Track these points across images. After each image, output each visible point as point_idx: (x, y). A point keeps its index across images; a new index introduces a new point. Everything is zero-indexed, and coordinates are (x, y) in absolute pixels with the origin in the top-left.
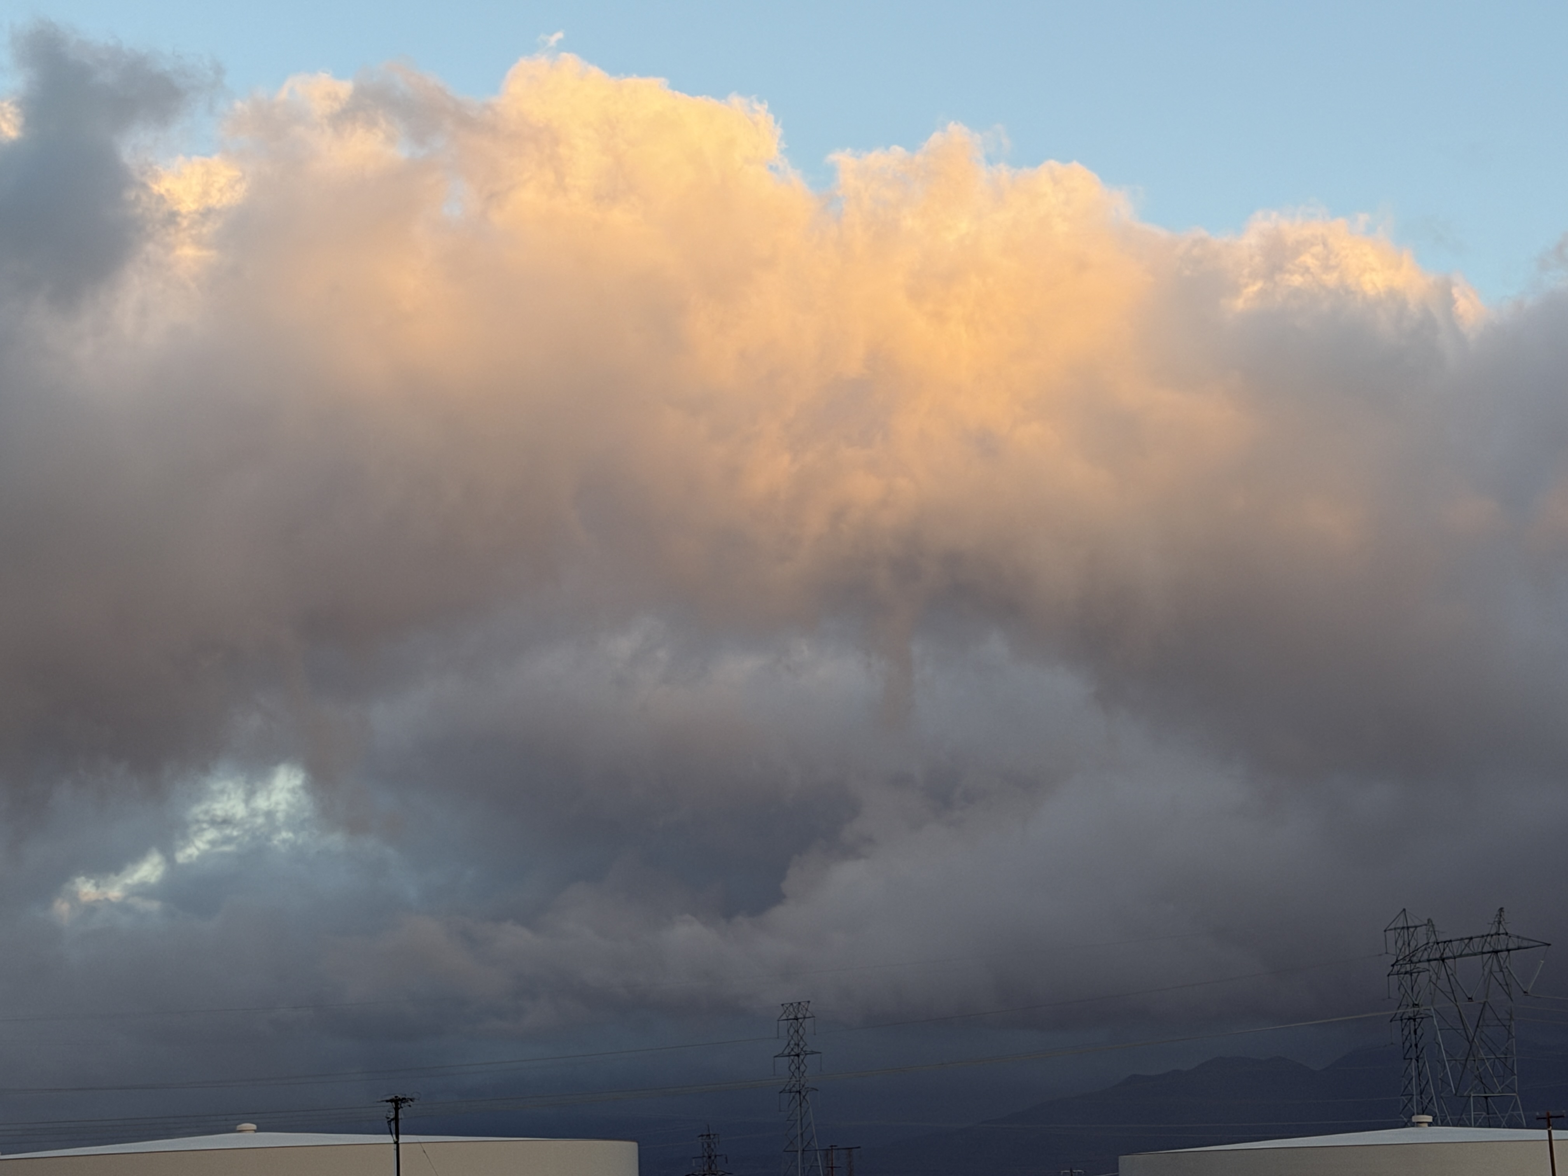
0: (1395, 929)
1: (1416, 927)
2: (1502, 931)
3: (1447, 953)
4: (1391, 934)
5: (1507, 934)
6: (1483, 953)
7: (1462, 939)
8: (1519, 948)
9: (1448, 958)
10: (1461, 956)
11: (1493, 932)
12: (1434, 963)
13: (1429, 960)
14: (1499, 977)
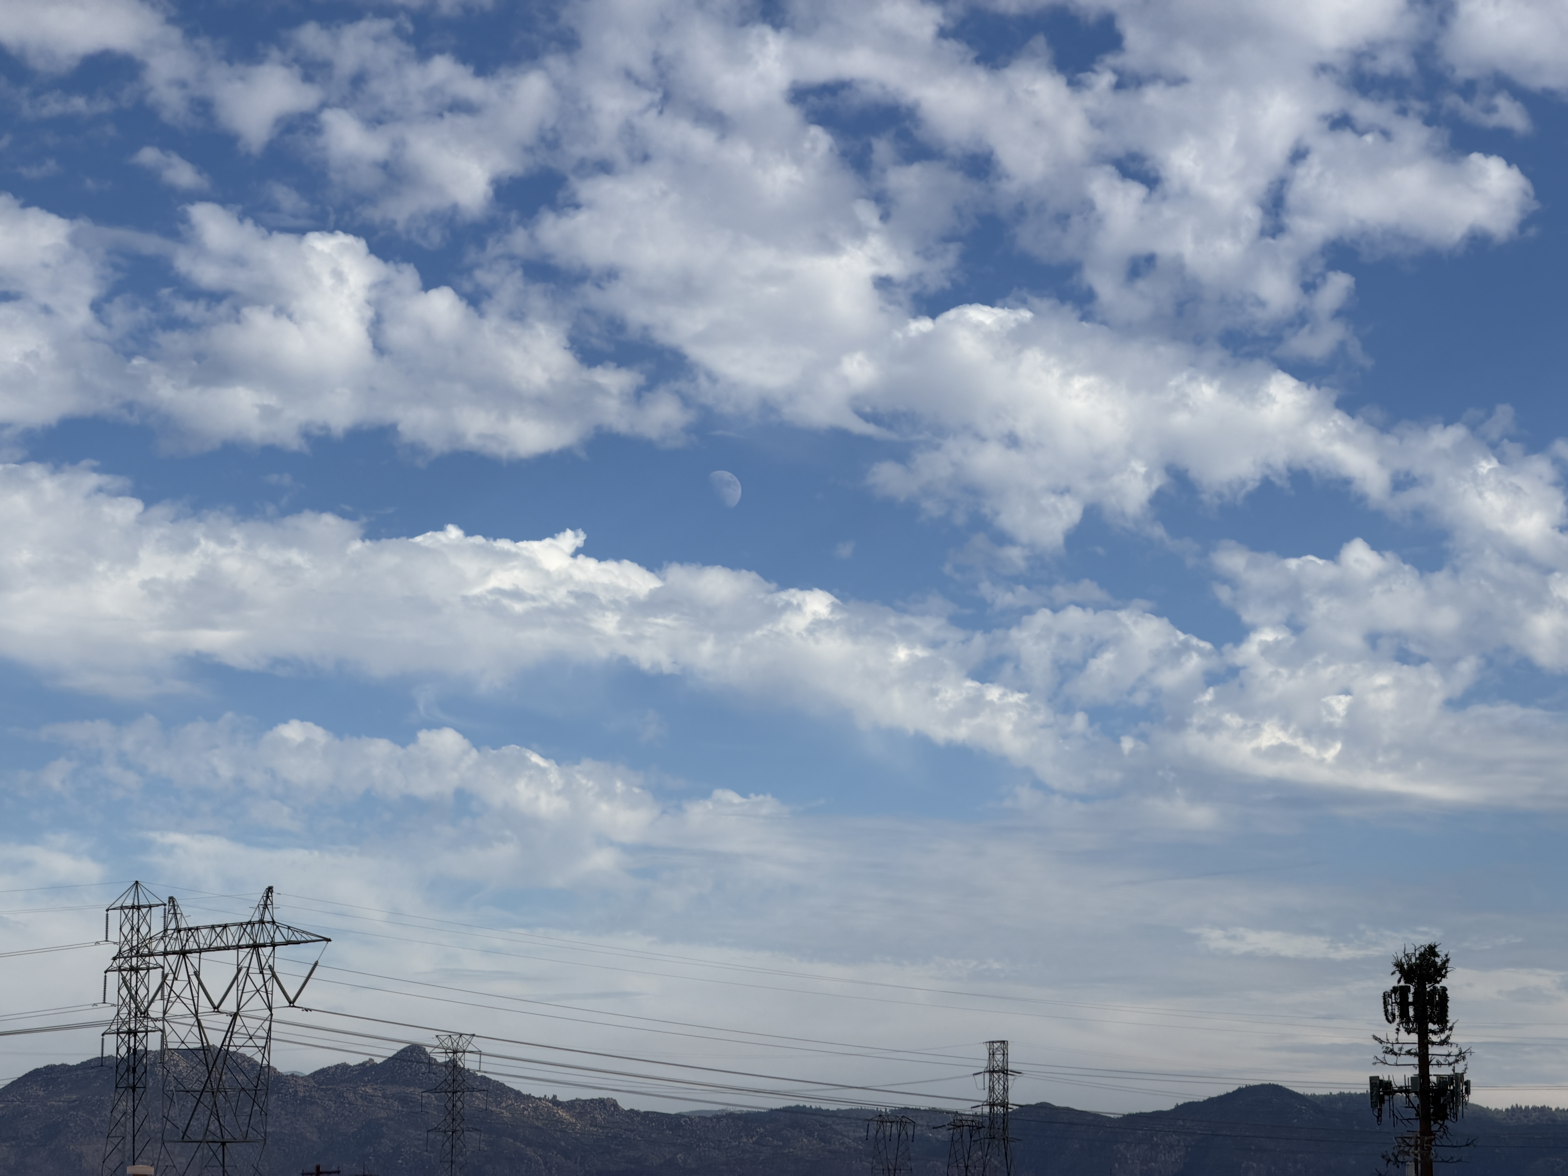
0: (122, 908)
1: (150, 907)
2: (267, 918)
3: (192, 945)
5: (273, 922)
6: (238, 947)
7: (213, 927)
8: (288, 943)
9: (190, 952)
10: (209, 949)
11: (256, 918)
12: (172, 959)
13: (165, 954)
14: (258, 980)
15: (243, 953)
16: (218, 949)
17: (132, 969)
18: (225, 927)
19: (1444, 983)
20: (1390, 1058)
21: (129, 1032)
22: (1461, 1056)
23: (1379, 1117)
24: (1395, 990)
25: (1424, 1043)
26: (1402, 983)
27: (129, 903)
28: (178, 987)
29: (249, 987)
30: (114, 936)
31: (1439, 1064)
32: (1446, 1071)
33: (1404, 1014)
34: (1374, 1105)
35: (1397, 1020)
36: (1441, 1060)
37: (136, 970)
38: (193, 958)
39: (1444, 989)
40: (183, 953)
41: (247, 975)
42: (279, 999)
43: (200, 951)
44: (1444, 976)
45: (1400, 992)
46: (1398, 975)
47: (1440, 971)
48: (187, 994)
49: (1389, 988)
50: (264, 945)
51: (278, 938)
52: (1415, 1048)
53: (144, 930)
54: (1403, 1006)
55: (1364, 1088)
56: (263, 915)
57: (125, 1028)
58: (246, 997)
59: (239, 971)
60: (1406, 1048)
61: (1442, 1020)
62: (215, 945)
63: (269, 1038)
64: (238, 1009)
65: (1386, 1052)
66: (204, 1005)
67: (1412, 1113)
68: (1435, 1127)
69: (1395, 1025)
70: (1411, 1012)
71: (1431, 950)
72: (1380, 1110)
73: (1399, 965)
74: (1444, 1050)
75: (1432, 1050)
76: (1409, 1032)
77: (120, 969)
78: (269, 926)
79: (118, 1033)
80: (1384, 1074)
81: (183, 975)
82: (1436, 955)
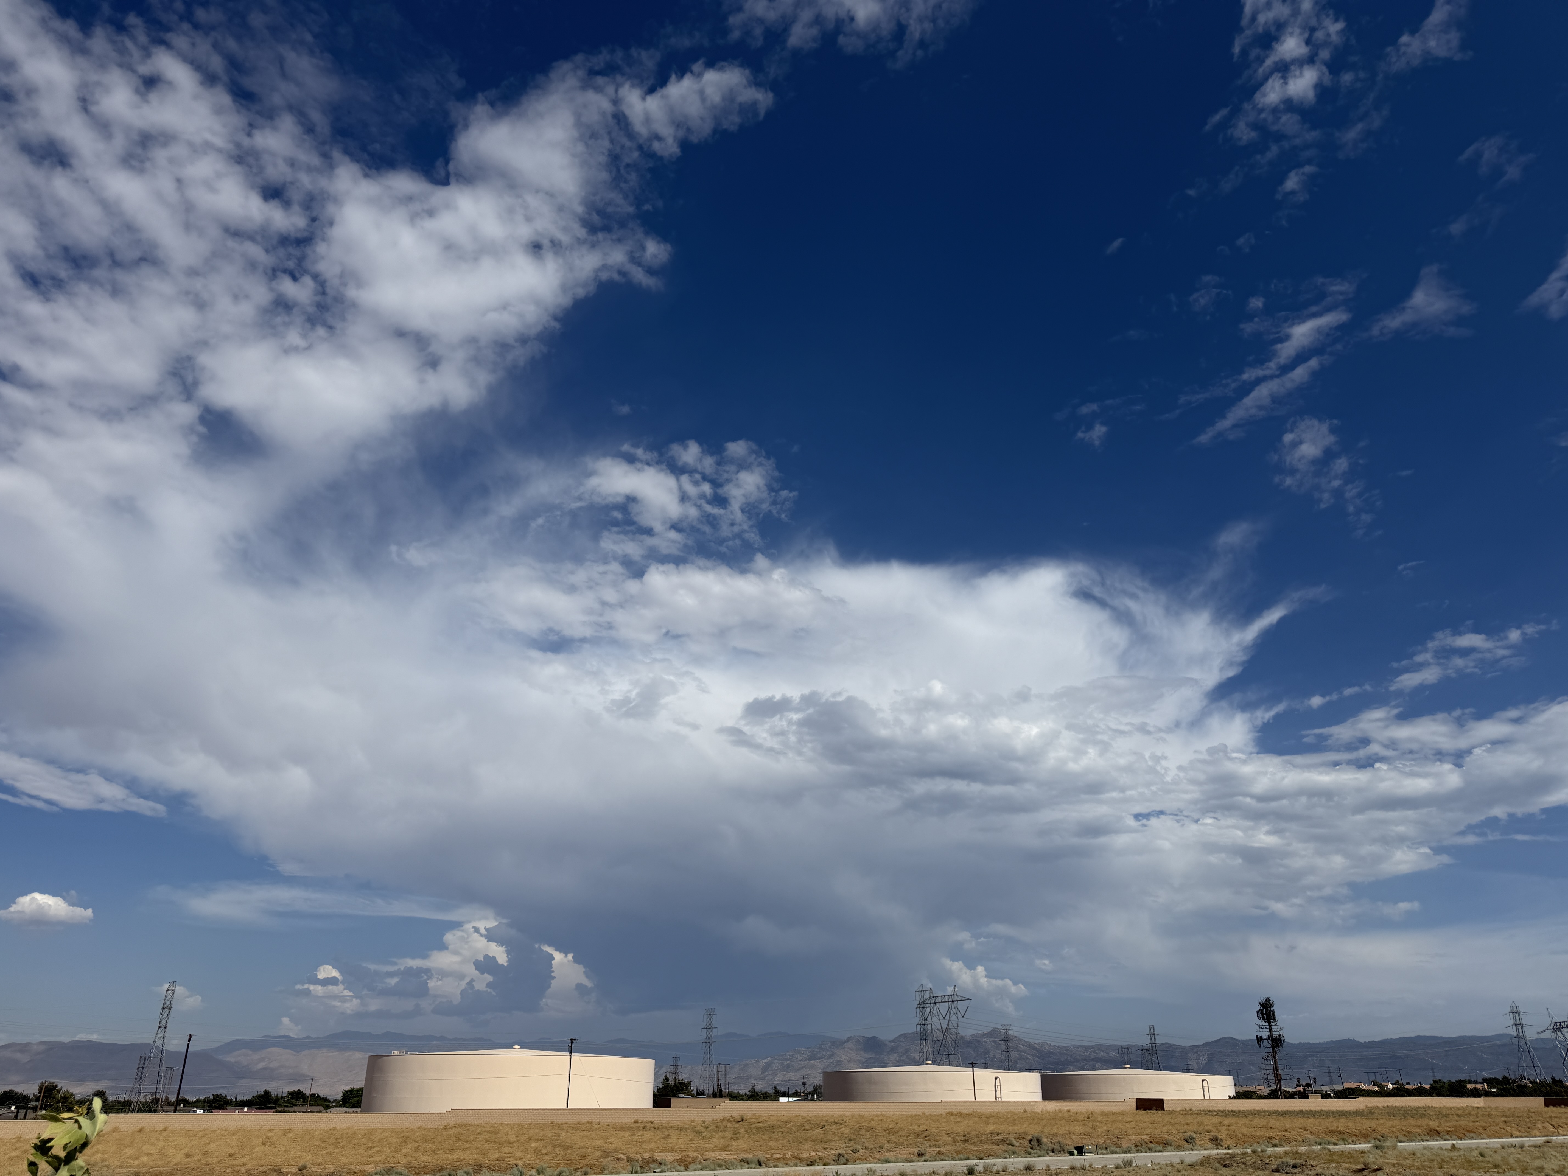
0: (918, 991)
1: (926, 991)
2: (955, 994)
3: (936, 1001)
4: (917, 993)
5: (957, 995)
6: (948, 1001)
7: (942, 996)
8: (961, 1000)
9: (937, 1003)
10: (942, 1002)
11: (952, 994)
12: (932, 1005)
13: (930, 1003)
14: (954, 1010)
15: (950, 1003)
16: (943, 1002)
17: (922, 1007)
18: (945, 996)
19: (1273, 1008)
20: (1261, 1030)
21: (923, 1024)
22: (1281, 1029)
23: (1260, 1047)
24: (1260, 1010)
25: (1270, 1026)
26: (1261, 1008)
27: (920, 990)
28: (934, 1012)
29: (952, 1012)
30: (917, 999)
31: (1275, 1031)
32: (1277, 1033)
33: (1263, 1017)
34: (1258, 1044)
35: (1261, 1018)
36: (1276, 1030)
37: (924, 1008)
38: (937, 1004)
39: (1274, 1010)
40: (935, 1003)
41: (951, 1009)
42: (960, 1016)
43: (939, 1002)
44: (1273, 1006)
45: (1262, 1011)
46: (1260, 1006)
48: (937, 1014)
49: (1258, 1010)
50: (955, 1001)
51: (958, 999)
52: (1268, 1027)
53: (925, 997)
54: (1263, 1015)
56: (954, 993)
57: (922, 1023)
58: (951, 1015)
59: (949, 1008)
60: (1265, 1027)
61: (1274, 1019)
62: (943, 1001)
63: (958, 1026)
64: (950, 1018)
65: (1259, 1028)
66: (941, 1017)
67: (1270, 1046)
68: (1276, 1050)
69: (1261, 1020)
70: (1265, 1017)
71: (1268, 999)
72: (1260, 1045)
73: (1260, 1003)
74: (1276, 1027)
75: (1272, 1027)
76: (1265, 1022)
77: (920, 1008)
78: (955, 996)
79: (920, 1025)
80: (1260, 1034)
81: (935, 1009)
82: (1270, 1000)
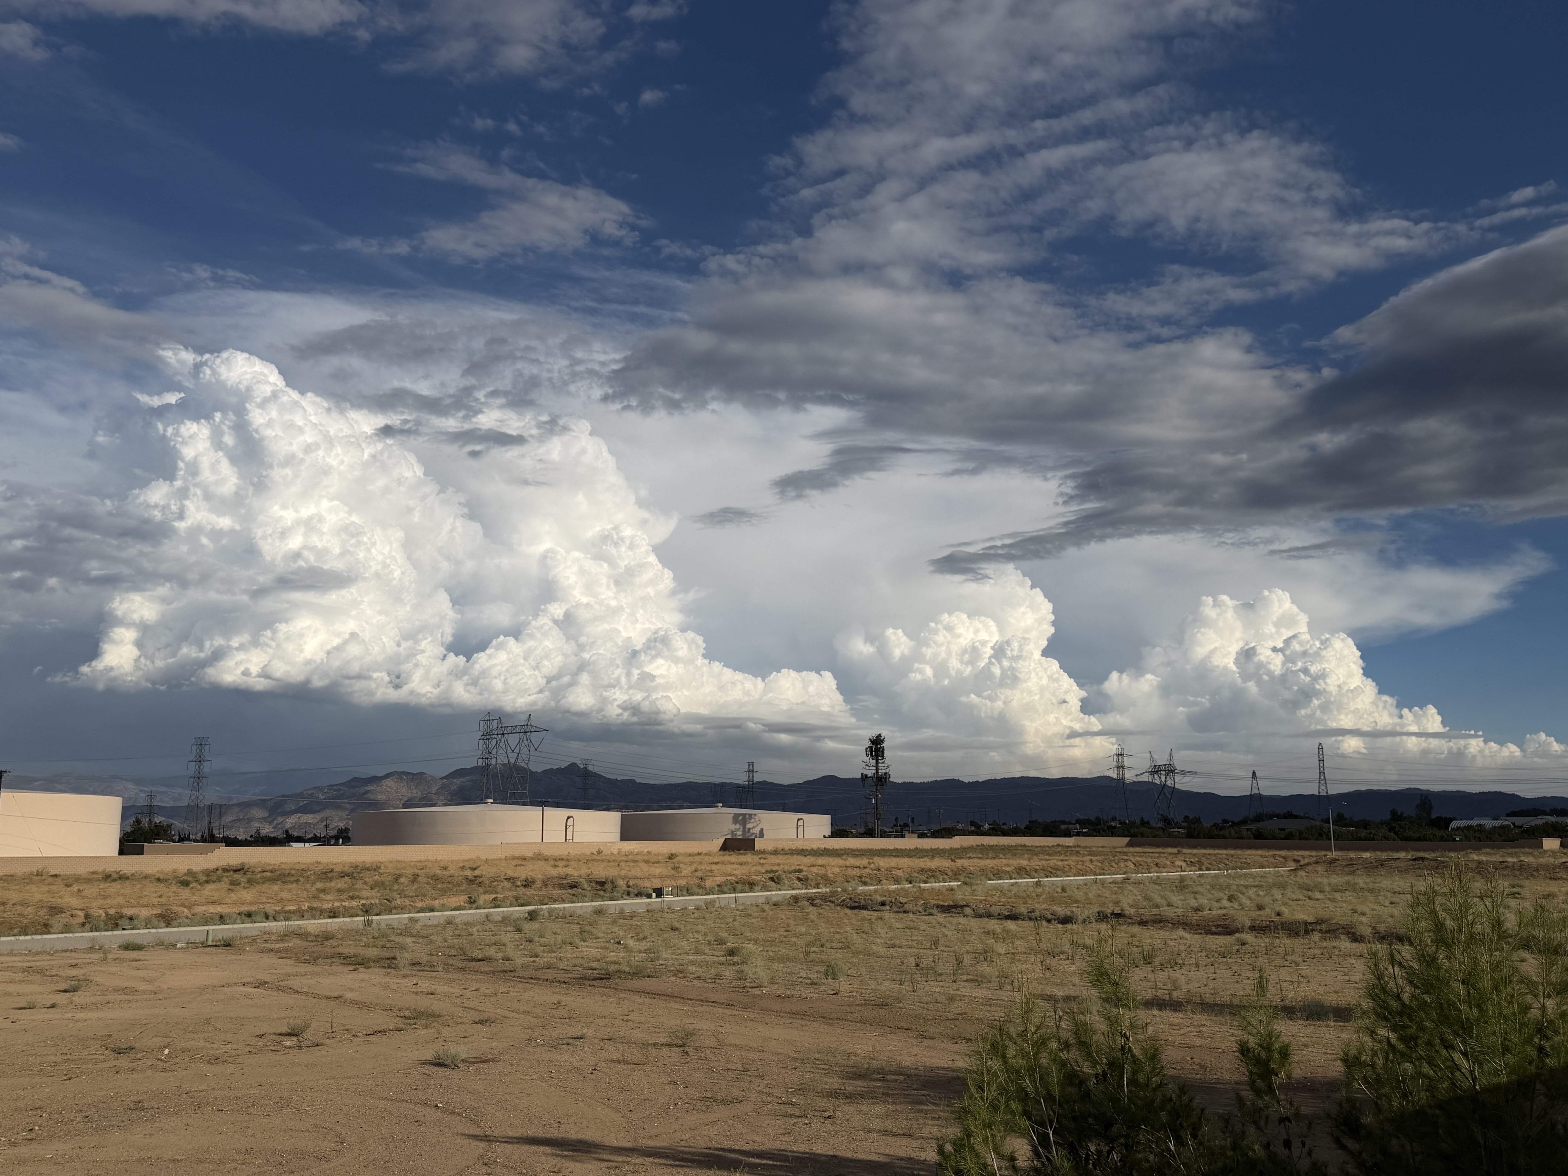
1: (493, 720)
2: (529, 724)
3: (506, 732)
4: (482, 723)
7: (512, 726)
8: (535, 731)
10: (511, 733)
11: (526, 724)
12: (499, 736)
13: (497, 734)
14: (526, 743)
15: (521, 734)
16: (514, 733)
17: (487, 739)
18: (516, 726)
19: (884, 745)
20: (867, 768)
21: (486, 758)
22: (888, 767)
23: (864, 785)
24: (869, 747)
25: (877, 763)
26: (871, 745)
28: (501, 745)
29: (523, 745)
30: (482, 729)
31: (882, 770)
32: (884, 771)
33: (871, 754)
34: (862, 781)
35: (870, 756)
36: (882, 768)
38: (506, 736)
39: (884, 747)
40: (503, 734)
41: (523, 741)
43: (508, 734)
44: (883, 743)
45: (871, 747)
46: (870, 743)
47: (882, 741)
48: (504, 747)
49: (867, 747)
50: (528, 732)
51: (532, 730)
52: (875, 764)
53: (491, 727)
54: (871, 752)
55: (860, 776)
57: (484, 757)
58: (522, 748)
59: (520, 740)
60: (872, 764)
61: (883, 756)
63: (529, 760)
64: (520, 752)
65: (866, 766)
66: (509, 750)
67: (873, 784)
68: (880, 788)
70: (874, 754)
71: (880, 735)
72: (864, 783)
73: (870, 740)
74: (883, 765)
75: (880, 765)
76: (873, 759)
77: (483, 739)
79: (482, 759)
80: (865, 772)
81: (503, 741)
82: (881, 737)
